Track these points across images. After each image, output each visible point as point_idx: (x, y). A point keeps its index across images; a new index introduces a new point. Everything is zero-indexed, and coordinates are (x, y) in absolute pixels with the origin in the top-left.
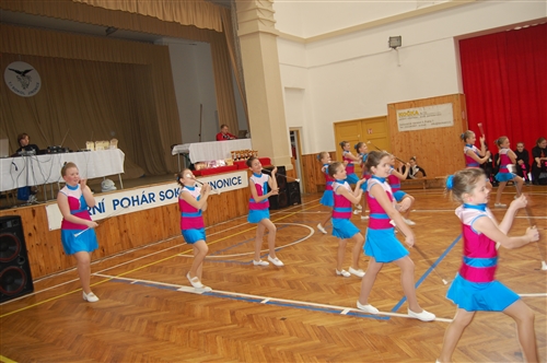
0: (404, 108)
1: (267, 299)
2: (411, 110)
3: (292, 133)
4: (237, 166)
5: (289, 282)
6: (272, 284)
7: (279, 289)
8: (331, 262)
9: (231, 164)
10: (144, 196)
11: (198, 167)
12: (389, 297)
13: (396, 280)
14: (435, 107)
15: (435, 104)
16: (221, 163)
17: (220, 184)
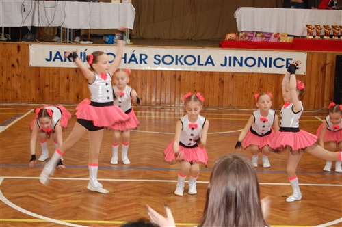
10: (133, 55)
17: (250, 62)
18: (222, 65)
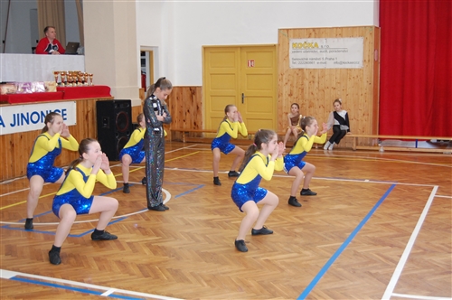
0: (300, 37)
1: (109, 291)
2: (310, 40)
3: (143, 53)
4: (62, 94)
5: (140, 267)
6: (116, 268)
7: (127, 276)
8: (198, 241)
9: (53, 89)
11: (5, 90)
12: (281, 295)
13: (290, 271)
14: (341, 40)
15: (341, 35)
16: (39, 87)
17: (35, 118)
18: (12, 125)
